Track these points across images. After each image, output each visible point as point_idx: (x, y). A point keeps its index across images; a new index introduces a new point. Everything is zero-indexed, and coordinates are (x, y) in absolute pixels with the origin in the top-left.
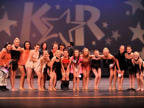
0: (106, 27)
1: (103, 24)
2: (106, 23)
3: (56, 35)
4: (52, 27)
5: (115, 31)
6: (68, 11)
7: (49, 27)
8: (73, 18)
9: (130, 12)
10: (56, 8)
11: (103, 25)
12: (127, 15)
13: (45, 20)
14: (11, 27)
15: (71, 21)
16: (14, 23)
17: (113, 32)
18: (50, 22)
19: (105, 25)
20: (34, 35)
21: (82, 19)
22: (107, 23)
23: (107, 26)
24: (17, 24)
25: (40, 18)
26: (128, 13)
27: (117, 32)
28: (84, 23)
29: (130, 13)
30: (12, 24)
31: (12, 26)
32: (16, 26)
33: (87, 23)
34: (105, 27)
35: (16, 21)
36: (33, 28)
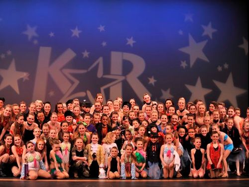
0: (153, 84)
1: (150, 79)
2: (153, 77)
3: (82, 94)
4: (77, 82)
5: (166, 90)
6: (100, 60)
7: (72, 83)
8: (107, 70)
9: (187, 63)
10: (83, 55)
11: (149, 81)
12: (182, 67)
13: (67, 72)
14: (20, 82)
15: (104, 74)
16: (24, 75)
17: (163, 92)
18: (75, 75)
19: (152, 81)
20: (52, 94)
21: (120, 73)
22: (155, 79)
23: (155, 83)
24: (29, 77)
25: (61, 70)
26: (184, 64)
27: (169, 91)
28: (123, 78)
29: (186, 65)
30: (22, 77)
31: (22, 79)
32: (26, 80)
33: (126, 78)
34: (151, 84)
35: (27, 73)
36: (51, 84)
